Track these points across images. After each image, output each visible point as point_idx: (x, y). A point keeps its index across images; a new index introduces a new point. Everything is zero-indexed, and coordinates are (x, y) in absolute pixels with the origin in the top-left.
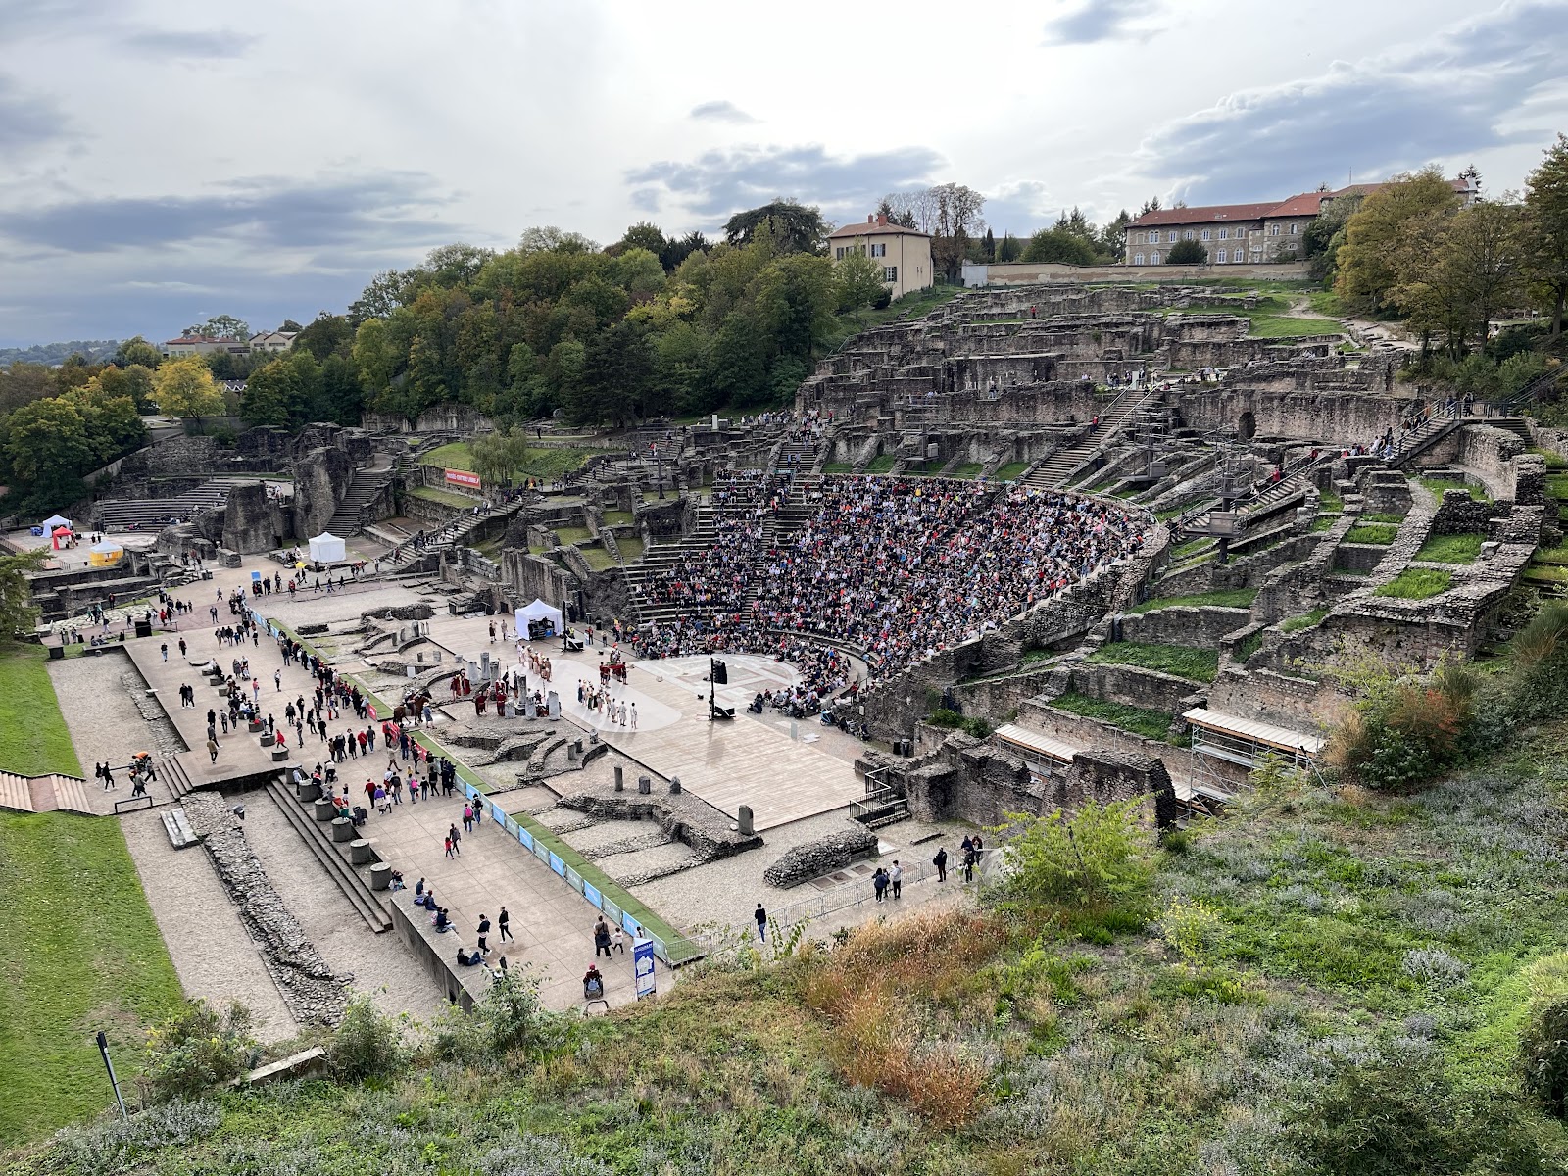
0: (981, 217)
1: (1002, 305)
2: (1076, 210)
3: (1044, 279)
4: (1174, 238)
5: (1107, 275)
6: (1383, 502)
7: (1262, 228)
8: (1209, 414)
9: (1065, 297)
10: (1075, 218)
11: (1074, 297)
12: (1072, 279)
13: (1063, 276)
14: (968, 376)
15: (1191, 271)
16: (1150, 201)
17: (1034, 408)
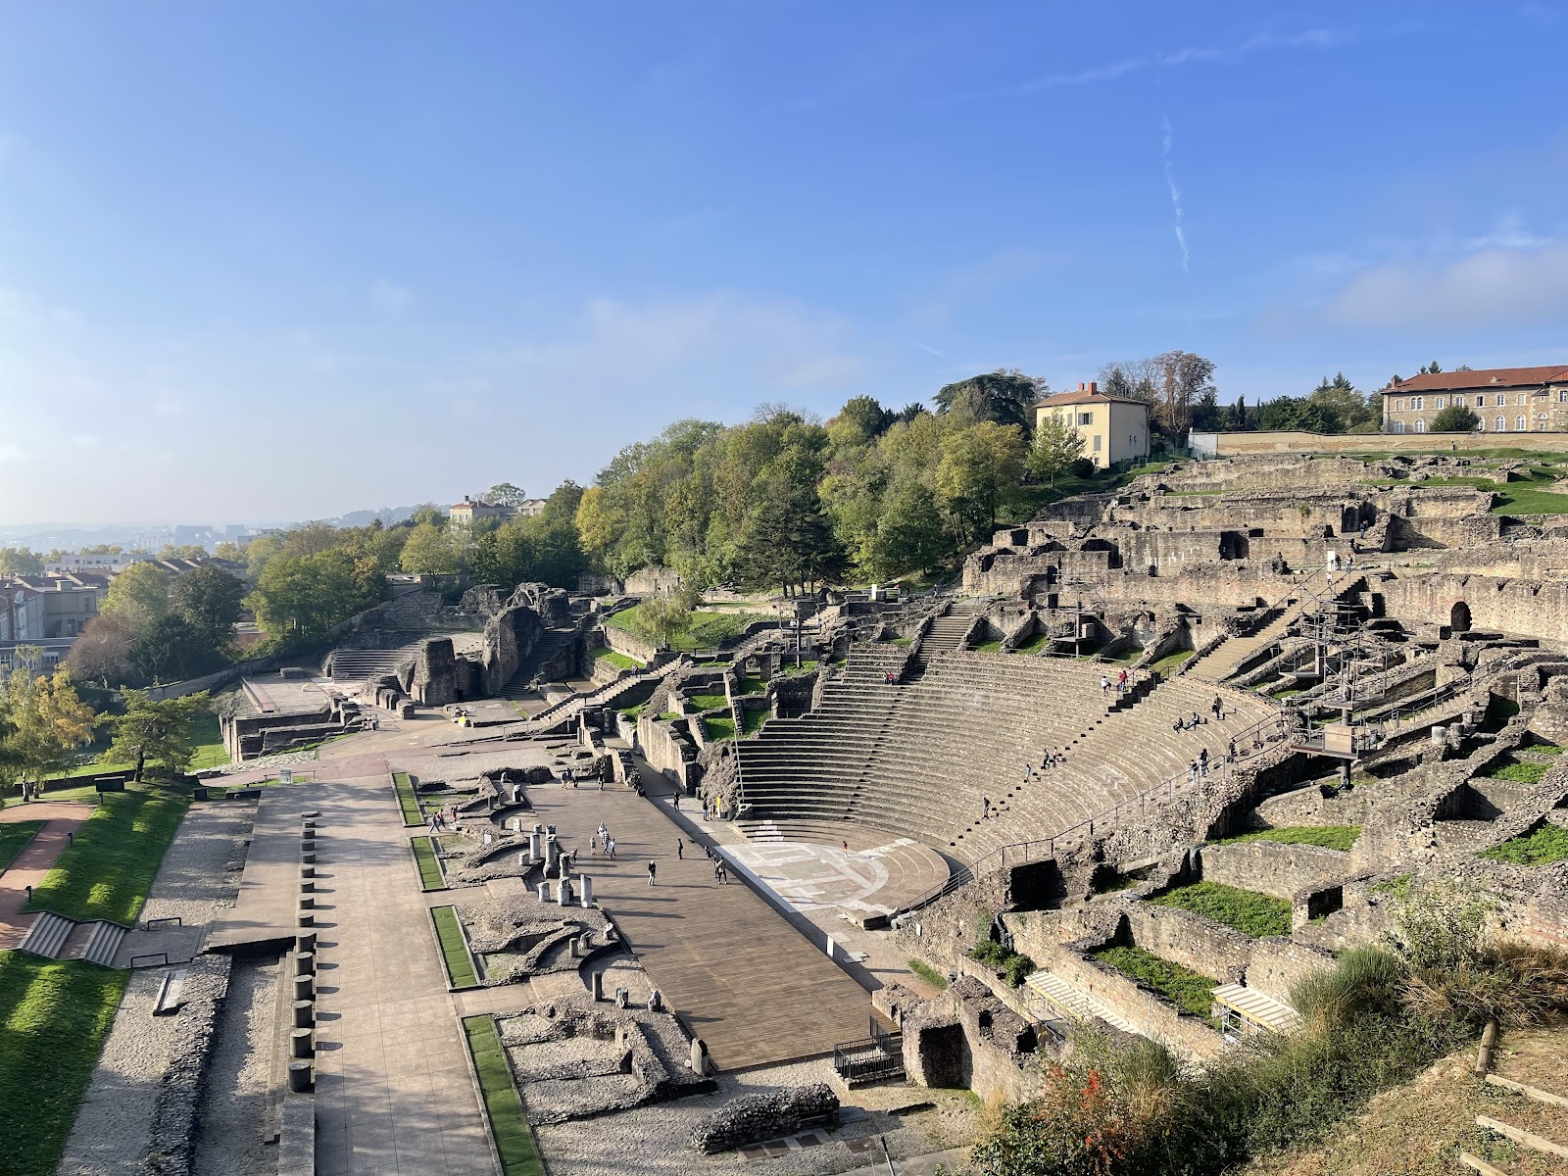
0: (1212, 384)
1: (1208, 475)
2: (1340, 376)
3: (1282, 448)
4: (1442, 403)
5: (1356, 444)
6: (1554, 725)
7: (1547, 394)
8: (1416, 603)
9: (1280, 466)
10: (1339, 383)
11: (1290, 467)
12: (1316, 449)
13: (1304, 446)
14: (1147, 551)
15: (1461, 439)
16: (1428, 366)
17: (1217, 589)
